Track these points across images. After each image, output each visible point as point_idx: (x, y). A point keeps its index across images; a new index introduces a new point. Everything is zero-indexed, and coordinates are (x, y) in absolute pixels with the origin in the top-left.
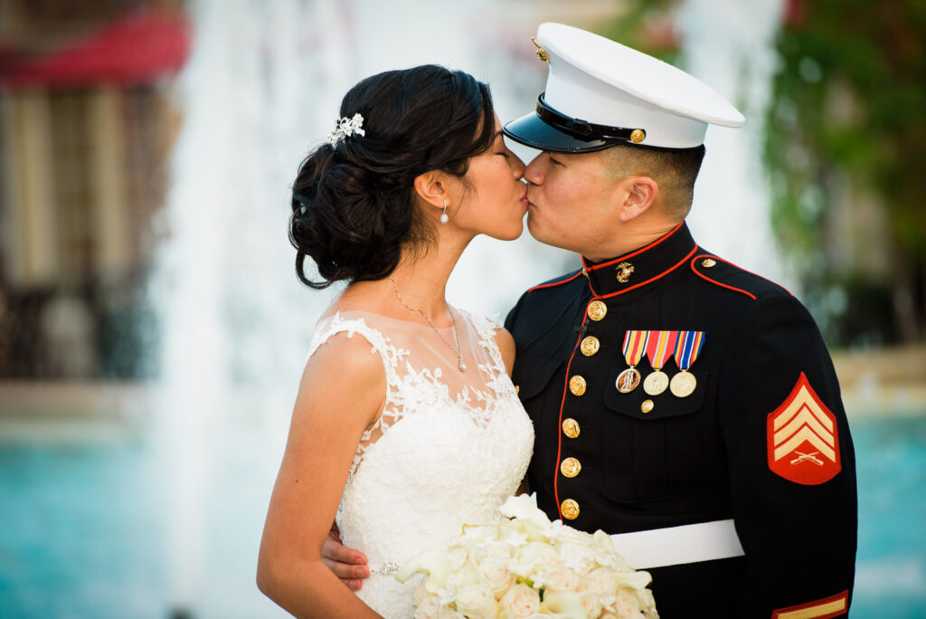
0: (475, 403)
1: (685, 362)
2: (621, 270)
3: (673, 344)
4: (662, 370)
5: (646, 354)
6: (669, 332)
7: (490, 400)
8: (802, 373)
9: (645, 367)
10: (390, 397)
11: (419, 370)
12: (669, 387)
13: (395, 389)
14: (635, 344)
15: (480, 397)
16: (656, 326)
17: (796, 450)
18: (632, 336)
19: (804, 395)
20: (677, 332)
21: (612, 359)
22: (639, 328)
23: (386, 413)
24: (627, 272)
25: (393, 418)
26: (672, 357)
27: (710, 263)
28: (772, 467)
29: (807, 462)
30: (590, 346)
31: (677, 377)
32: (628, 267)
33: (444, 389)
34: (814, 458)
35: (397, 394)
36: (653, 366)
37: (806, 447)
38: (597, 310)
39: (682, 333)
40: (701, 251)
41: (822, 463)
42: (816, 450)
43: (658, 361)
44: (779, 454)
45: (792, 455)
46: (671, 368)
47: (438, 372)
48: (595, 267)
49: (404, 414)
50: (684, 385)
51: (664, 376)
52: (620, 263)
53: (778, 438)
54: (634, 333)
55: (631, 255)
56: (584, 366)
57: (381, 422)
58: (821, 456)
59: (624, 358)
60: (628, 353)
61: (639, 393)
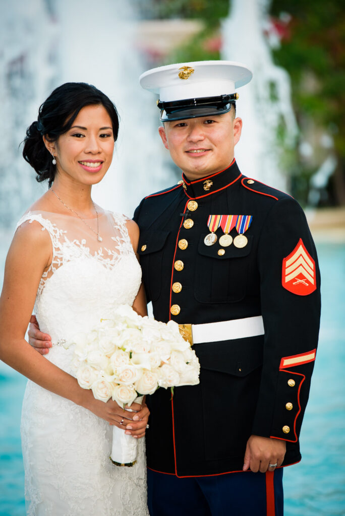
0: (106, 256)
1: (242, 231)
2: (206, 184)
3: (235, 221)
4: (229, 234)
5: (220, 226)
6: (233, 216)
7: (115, 255)
8: (301, 239)
9: (220, 232)
10: (55, 253)
11: (71, 240)
12: (233, 243)
13: (58, 249)
14: (214, 221)
15: (110, 253)
16: (225, 212)
17: (296, 277)
18: (212, 218)
19: (301, 250)
20: (237, 216)
21: (202, 229)
22: (216, 214)
23: (54, 262)
24: (209, 185)
25: (58, 264)
26: (235, 228)
27: (251, 182)
28: (284, 285)
29: (301, 284)
30: (189, 224)
31: (237, 238)
32: (209, 182)
33: (87, 250)
34: (304, 282)
35: (59, 252)
36: (224, 232)
37: (301, 276)
38: (192, 206)
39: (240, 216)
40: (243, 176)
41: (308, 285)
42: (305, 278)
43: (227, 229)
45: (294, 280)
46: (234, 233)
47: (84, 241)
48: (192, 183)
49: (63, 262)
50: (241, 242)
51: (230, 238)
52: (206, 180)
53: (287, 271)
54: (214, 216)
55: (211, 176)
56: (186, 234)
57: (52, 267)
58: (307, 281)
59: (208, 228)
60: (210, 225)
61: (217, 246)
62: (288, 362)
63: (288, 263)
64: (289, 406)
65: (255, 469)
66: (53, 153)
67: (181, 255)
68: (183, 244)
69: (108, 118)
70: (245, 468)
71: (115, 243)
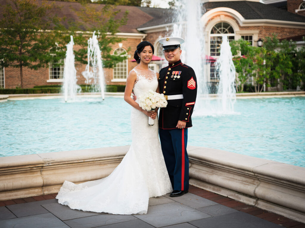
0: (150, 79)
1: (179, 74)
3: (178, 72)
8: (192, 77)
9: (174, 75)
11: (142, 75)
12: (177, 77)
14: (174, 73)
16: (176, 71)
18: (173, 72)
19: (192, 79)
21: (171, 74)
22: (174, 71)
24: (173, 65)
27: (183, 64)
28: (188, 87)
29: (192, 87)
30: (169, 73)
33: (145, 78)
35: (138, 78)
37: (192, 85)
38: (170, 69)
39: (179, 72)
43: (176, 74)
44: (189, 85)
45: (190, 86)
46: (177, 75)
47: (144, 76)
48: (170, 64)
49: (139, 80)
50: (179, 77)
53: (189, 84)
56: (168, 75)
60: (173, 73)
61: (173, 78)
62: (187, 104)
63: (189, 82)
64: (187, 114)
65: (179, 128)
66: (139, 56)
67: (166, 80)
68: (167, 77)
69: (151, 49)
70: (177, 127)
71: (152, 77)
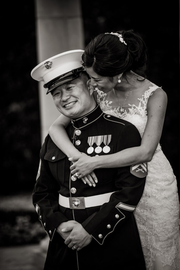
2: (84, 120)
5: (95, 142)
12: (102, 151)
16: (97, 134)
17: (137, 168)
18: (90, 138)
21: (85, 145)
24: (86, 120)
28: (131, 173)
29: (140, 171)
30: (78, 143)
32: (86, 119)
34: (142, 170)
36: (97, 145)
40: (104, 114)
42: (142, 168)
44: (133, 169)
50: (107, 150)
52: (84, 118)
59: (88, 144)
61: (94, 153)
